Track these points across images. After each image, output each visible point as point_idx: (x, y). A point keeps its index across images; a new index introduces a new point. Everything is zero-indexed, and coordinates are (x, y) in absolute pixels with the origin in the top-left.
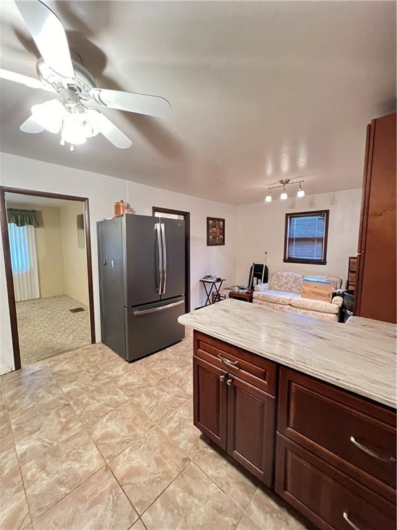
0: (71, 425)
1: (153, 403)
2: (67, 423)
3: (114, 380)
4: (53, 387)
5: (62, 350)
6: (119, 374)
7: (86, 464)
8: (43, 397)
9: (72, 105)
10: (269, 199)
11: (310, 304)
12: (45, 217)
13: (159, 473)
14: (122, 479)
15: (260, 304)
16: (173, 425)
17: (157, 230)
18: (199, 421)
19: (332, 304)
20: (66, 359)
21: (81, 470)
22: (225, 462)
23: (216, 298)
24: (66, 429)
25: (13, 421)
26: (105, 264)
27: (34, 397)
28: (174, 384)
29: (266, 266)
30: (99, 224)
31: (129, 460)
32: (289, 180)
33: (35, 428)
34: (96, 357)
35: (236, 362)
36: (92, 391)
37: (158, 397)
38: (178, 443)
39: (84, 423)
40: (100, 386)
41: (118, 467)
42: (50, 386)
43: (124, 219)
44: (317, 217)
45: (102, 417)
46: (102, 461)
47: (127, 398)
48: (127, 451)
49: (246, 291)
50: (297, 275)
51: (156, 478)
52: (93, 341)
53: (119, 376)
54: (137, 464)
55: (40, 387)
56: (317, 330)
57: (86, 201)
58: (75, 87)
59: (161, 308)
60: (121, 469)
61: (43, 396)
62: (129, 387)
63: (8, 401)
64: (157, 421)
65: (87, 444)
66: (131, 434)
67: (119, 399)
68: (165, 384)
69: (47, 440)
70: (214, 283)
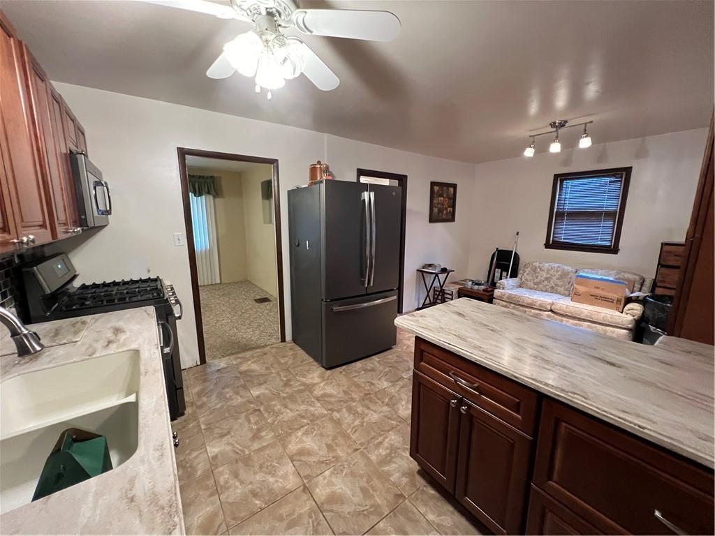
0: (263, 434)
1: (357, 422)
2: (259, 430)
3: (309, 388)
4: (241, 388)
5: (248, 347)
6: (315, 382)
7: (281, 480)
8: (230, 399)
9: (271, 37)
10: (529, 152)
11: (586, 312)
12: (225, 184)
13: (366, 506)
14: (322, 504)
15: (505, 306)
16: (382, 451)
17: (364, 200)
18: (417, 452)
19: (624, 315)
20: (253, 357)
21: (276, 485)
22: (451, 508)
23: (439, 295)
24: (257, 438)
25: (202, 420)
26: (298, 245)
27: (221, 396)
28: (383, 402)
29: (516, 253)
30: (290, 193)
31: (330, 484)
32: (566, 122)
33: (225, 431)
34: (287, 359)
35: (476, 385)
36: (284, 398)
37: (363, 416)
38: (389, 474)
39: (277, 434)
40: (293, 393)
41: (318, 490)
42: (238, 387)
43: (323, 186)
44: (608, 179)
45: (296, 429)
46: (297, 480)
47: (326, 412)
48: (327, 473)
49: (483, 287)
50: (566, 267)
51: (363, 511)
52: (283, 339)
53: (314, 385)
54: (339, 491)
55: (227, 386)
56: (603, 352)
57: (275, 164)
58: (274, 10)
59: (366, 305)
60: (321, 492)
61: (230, 397)
62: (326, 399)
63: (196, 397)
64: (362, 444)
65: (281, 457)
66: (331, 455)
67: (316, 412)
68: (371, 400)
69: (238, 446)
70: (437, 275)
